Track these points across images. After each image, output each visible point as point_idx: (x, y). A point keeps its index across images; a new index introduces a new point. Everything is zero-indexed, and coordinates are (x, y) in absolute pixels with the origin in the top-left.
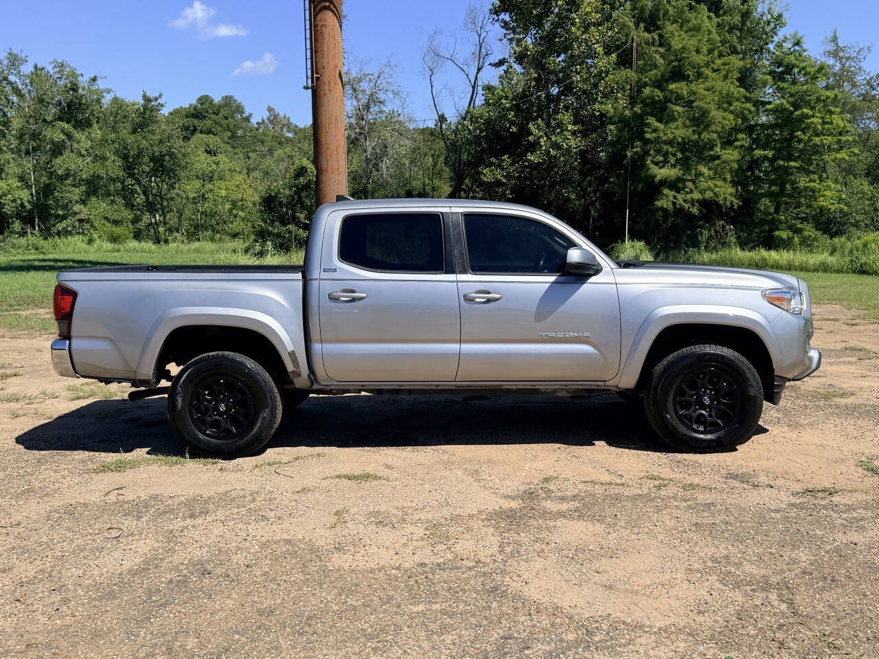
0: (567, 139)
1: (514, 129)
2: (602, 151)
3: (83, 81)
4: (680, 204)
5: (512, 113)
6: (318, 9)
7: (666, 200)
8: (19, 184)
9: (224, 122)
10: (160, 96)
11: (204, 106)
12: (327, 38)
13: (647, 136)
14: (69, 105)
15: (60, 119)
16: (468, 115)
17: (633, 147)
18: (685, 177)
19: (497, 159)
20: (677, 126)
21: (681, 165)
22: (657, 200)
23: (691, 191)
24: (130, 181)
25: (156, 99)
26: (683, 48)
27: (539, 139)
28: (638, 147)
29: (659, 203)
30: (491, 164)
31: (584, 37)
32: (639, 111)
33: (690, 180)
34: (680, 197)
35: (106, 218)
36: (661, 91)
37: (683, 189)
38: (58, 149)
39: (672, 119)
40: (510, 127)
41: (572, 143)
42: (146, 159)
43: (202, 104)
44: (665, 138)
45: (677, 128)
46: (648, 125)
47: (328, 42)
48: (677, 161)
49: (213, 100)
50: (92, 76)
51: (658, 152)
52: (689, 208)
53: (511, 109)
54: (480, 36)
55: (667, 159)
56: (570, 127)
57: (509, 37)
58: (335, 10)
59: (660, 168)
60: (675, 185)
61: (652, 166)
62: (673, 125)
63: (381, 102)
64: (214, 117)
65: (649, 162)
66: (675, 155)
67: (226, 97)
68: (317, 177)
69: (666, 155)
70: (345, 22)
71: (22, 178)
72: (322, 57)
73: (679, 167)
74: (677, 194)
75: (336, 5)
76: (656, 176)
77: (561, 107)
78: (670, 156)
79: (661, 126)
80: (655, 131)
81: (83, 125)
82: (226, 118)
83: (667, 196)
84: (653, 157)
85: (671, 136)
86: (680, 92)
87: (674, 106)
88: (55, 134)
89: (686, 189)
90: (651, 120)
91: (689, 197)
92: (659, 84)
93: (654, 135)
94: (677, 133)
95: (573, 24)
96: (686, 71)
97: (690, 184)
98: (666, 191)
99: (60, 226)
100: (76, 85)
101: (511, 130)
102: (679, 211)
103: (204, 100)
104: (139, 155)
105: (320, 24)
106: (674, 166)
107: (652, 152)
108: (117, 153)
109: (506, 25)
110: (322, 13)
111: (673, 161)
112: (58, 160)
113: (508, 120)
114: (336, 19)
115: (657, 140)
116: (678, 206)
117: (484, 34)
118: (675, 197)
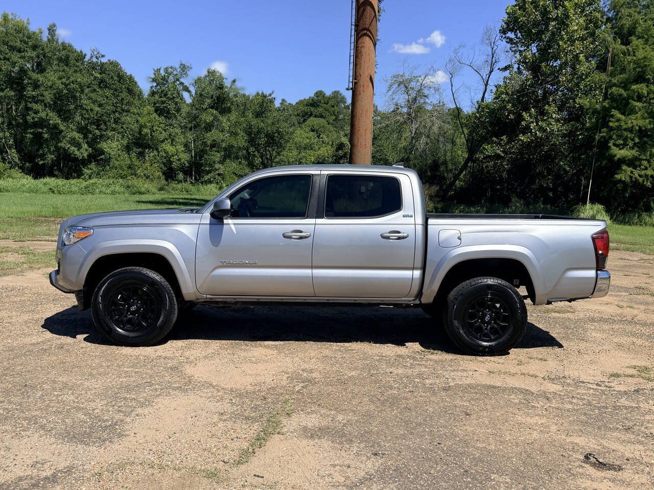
0: (551, 124)
1: (511, 116)
2: (580, 134)
3: (227, 83)
4: (636, 178)
5: (510, 105)
6: (360, 35)
7: (625, 174)
8: (183, 149)
9: (332, 109)
10: (273, 93)
11: (319, 98)
12: (364, 55)
13: (611, 124)
14: (218, 98)
15: (212, 107)
16: (481, 107)
17: (600, 132)
18: (641, 157)
19: (498, 139)
20: (637, 118)
21: (638, 147)
22: (617, 174)
23: (646, 169)
24: (252, 149)
25: (270, 95)
26: (645, 58)
27: (530, 124)
28: (604, 133)
29: (618, 177)
30: (493, 142)
31: (569, 48)
32: (607, 106)
33: (646, 160)
34: (636, 173)
35: (234, 173)
36: (625, 91)
37: (640, 166)
38: (209, 127)
39: (633, 111)
40: (508, 115)
41: (555, 128)
42: (263, 135)
43: (317, 97)
44: (625, 127)
45: (636, 119)
46: (612, 116)
47: (364, 58)
48: (635, 144)
49: (325, 94)
50: (233, 79)
51: (619, 137)
52: (644, 182)
53: (509, 102)
54: (493, 49)
55: (626, 142)
56: (554, 116)
57: (513, 49)
58: (371, 35)
59: (620, 149)
60: (633, 163)
61: (613, 147)
62: (633, 117)
63: (425, 96)
64: (325, 105)
65: (611, 144)
66: (633, 140)
67: (335, 92)
68: (351, 150)
69: (625, 139)
70: (378, 43)
71: (186, 146)
72: (360, 68)
73: (636, 149)
74: (633, 170)
75: (373, 33)
76: (616, 155)
77: (551, 101)
78: (629, 140)
79: (623, 117)
80: (618, 120)
81: (225, 111)
82: (333, 106)
83: (625, 171)
84: (615, 141)
85: (630, 125)
86: (640, 91)
87: (634, 102)
88: (207, 117)
89: (642, 167)
90: (615, 112)
91: (643, 173)
92: (625, 85)
93: (617, 124)
94: (635, 123)
95: (562, 39)
96: (647, 75)
97: (645, 163)
98: (624, 167)
99: (206, 177)
100: (222, 85)
101: (509, 117)
102: (635, 184)
103: (320, 94)
104: (259, 132)
105: (360, 46)
106: (632, 148)
107: (614, 137)
108: (245, 130)
109: (510, 41)
110: (362, 38)
111: (631, 144)
112: (208, 135)
113: (507, 109)
114: (372, 42)
115: (619, 128)
116: (634, 179)
117: (495, 47)
118: (632, 172)
